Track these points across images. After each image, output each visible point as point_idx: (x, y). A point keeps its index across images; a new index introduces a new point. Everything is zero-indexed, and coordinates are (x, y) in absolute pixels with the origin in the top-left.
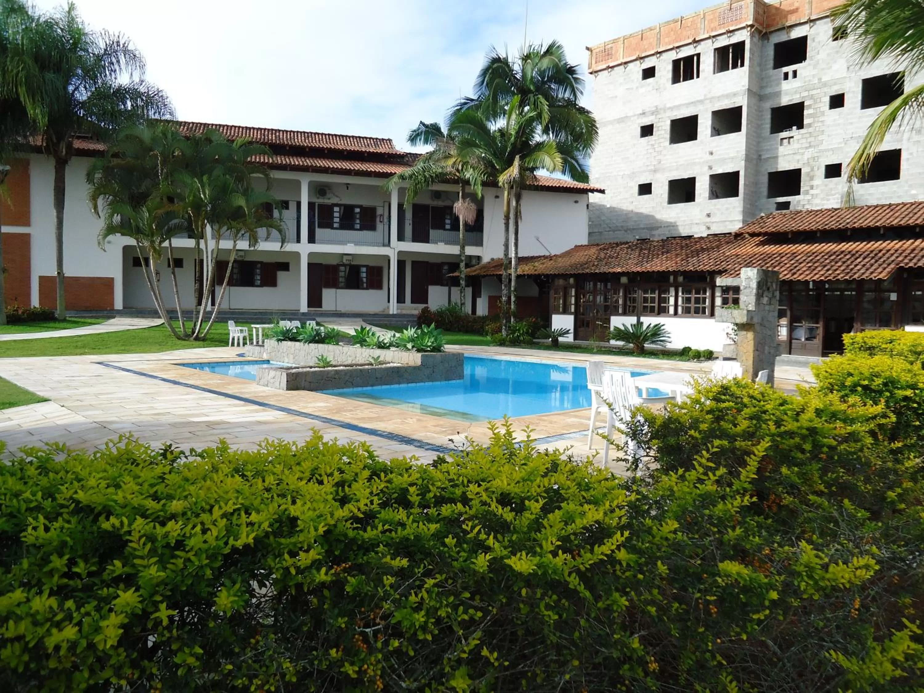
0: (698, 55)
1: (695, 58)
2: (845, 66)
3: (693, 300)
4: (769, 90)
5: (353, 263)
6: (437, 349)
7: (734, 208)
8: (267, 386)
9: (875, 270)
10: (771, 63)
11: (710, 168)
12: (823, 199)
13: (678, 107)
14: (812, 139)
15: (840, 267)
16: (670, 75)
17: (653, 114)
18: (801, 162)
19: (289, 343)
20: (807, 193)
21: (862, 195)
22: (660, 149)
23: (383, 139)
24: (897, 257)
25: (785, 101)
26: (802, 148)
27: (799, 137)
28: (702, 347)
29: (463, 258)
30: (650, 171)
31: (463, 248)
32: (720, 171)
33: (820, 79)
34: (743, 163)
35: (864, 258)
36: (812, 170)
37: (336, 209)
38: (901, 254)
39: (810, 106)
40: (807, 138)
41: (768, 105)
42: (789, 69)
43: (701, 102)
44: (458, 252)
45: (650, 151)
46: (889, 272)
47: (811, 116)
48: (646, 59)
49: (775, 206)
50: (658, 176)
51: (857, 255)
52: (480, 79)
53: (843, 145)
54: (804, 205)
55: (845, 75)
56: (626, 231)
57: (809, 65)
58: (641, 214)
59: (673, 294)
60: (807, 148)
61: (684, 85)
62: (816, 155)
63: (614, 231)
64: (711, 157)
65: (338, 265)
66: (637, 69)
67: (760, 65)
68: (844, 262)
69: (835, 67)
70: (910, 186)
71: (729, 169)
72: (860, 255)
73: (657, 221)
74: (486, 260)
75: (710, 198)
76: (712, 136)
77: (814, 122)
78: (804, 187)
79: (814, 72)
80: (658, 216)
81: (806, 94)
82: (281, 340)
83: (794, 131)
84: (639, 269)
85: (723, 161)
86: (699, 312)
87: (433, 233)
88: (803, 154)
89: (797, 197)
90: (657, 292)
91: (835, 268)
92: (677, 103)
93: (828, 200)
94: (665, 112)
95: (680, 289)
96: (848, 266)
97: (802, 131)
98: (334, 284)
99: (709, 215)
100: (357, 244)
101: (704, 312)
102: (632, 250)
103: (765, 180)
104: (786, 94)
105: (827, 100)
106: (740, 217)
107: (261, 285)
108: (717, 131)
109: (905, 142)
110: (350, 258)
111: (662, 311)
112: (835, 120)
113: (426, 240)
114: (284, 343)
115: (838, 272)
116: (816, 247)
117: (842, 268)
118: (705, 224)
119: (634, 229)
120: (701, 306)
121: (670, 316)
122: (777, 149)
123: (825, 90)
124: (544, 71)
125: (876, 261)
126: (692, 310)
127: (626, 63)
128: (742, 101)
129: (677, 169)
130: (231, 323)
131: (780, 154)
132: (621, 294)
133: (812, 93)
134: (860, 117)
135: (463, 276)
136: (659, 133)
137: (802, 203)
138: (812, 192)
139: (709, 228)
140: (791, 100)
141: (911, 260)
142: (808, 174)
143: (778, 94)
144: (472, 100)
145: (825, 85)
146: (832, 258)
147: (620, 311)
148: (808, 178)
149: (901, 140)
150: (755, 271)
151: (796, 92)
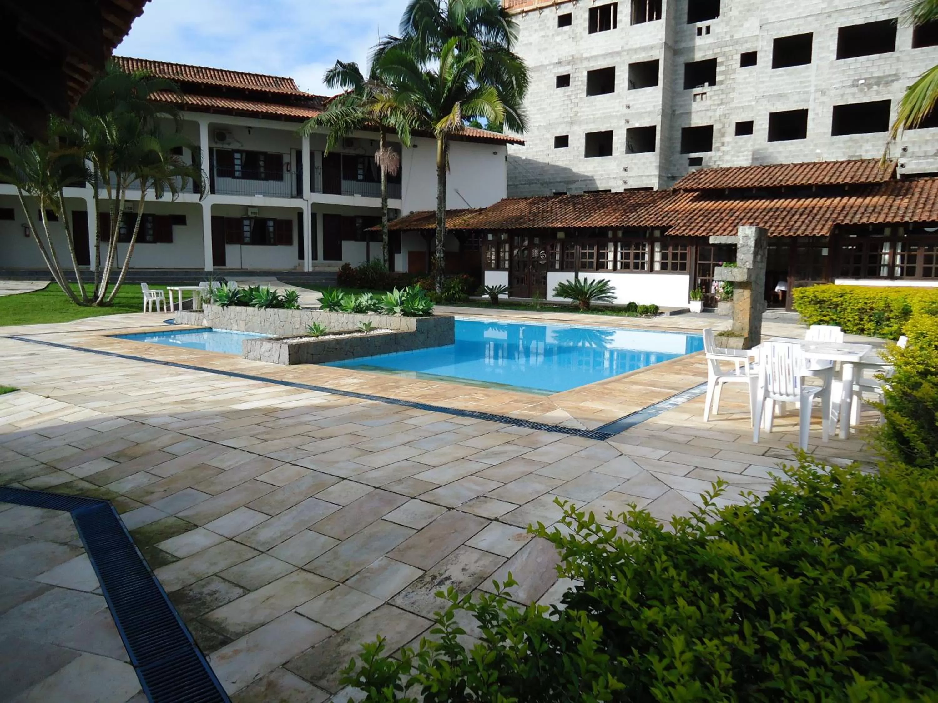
0: (615, 5)
1: (612, 7)
2: (757, 24)
3: (632, 256)
4: (683, 45)
5: (258, 217)
6: (427, 313)
7: (651, 162)
8: (260, 359)
9: (816, 226)
10: (685, 18)
11: (628, 122)
12: (733, 156)
13: (595, 57)
14: (724, 96)
15: (780, 223)
16: (587, 24)
17: (569, 63)
18: (713, 119)
19: (239, 308)
20: (718, 149)
21: (772, 153)
22: (577, 101)
23: (283, 79)
24: (831, 214)
25: (699, 56)
26: (714, 105)
27: (712, 93)
28: (648, 302)
29: (386, 212)
30: (567, 123)
31: (385, 201)
32: (637, 125)
33: (732, 36)
34: (659, 118)
35: (801, 215)
36: (724, 127)
37: (237, 156)
38: (833, 211)
39: (722, 63)
40: (719, 95)
41: (682, 60)
42: (702, 24)
43: (618, 53)
44: (380, 206)
45: (566, 102)
46: (829, 229)
47: (723, 73)
48: (562, 6)
49: (688, 161)
50: (576, 128)
51: (793, 212)
52: (406, 17)
53: (754, 103)
54: (715, 162)
55: (757, 33)
56: (542, 184)
57: (722, 21)
58: (558, 166)
59: (612, 249)
60: (719, 105)
61: (601, 35)
62: (727, 112)
63: (530, 184)
64: (627, 111)
65: (242, 219)
66: (552, 15)
67: (675, 18)
68: (783, 219)
69: (747, 25)
70: (816, 145)
71: (646, 123)
72: (796, 212)
73: (574, 174)
74: (405, 213)
75: (627, 153)
76: (629, 89)
77: (726, 79)
78: (715, 143)
79: (727, 29)
80: (575, 170)
81: (718, 50)
82: (228, 305)
83: (706, 88)
84: (579, 224)
85: (640, 115)
86: (638, 267)
87: (345, 184)
88: (715, 111)
89: (709, 153)
90: (595, 248)
91: (776, 224)
92: (595, 53)
93: (738, 157)
94: (581, 62)
95: (619, 244)
96: (788, 222)
97: (714, 88)
98: (239, 240)
99: (626, 170)
100: (265, 194)
101: (643, 268)
102: (565, 204)
103: (678, 135)
104: (700, 50)
105: (738, 57)
106: (657, 173)
107: (154, 241)
108: (633, 85)
109: (811, 102)
110: (256, 210)
111: (601, 266)
112: (745, 79)
113: (338, 191)
114: (232, 308)
115: (780, 228)
116: (750, 204)
117: (783, 224)
118: (621, 178)
119: (551, 183)
120: (640, 261)
121: (609, 272)
122: (691, 105)
123: (737, 47)
124: (474, 11)
125: (813, 218)
126: (632, 265)
127: (541, 8)
128: (659, 54)
129: (594, 122)
130: (144, 285)
131: (693, 110)
132: (558, 249)
133: (724, 49)
134: (771, 77)
135: (386, 230)
136: (576, 83)
137: (713, 159)
138: (723, 148)
139: (625, 183)
140: (705, 56)
141: (845, 217)
142: (720, 130)
143: (692, 49)
144: (396, 39)
145: (737, 42)
146: (771, 214)
147: (557, 266)
148: (719, 135)
149: (807, 101)
150: (754, 229)
151: (709, 49)
